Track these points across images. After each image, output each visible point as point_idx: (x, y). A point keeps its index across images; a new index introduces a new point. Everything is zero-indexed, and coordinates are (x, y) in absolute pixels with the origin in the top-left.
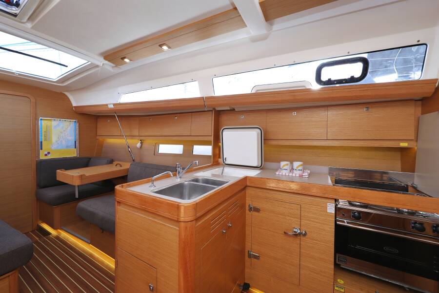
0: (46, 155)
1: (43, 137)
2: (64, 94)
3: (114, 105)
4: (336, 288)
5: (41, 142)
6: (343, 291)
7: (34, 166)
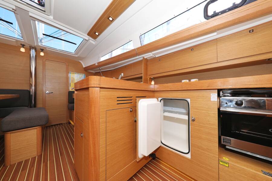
0: (72, 89)
1: (71, 81)
2: (80, 62)
3: (98, 63)
4: (221, 163)
5: (70, 83)
6: (227, 165)
7: (67, 94)
